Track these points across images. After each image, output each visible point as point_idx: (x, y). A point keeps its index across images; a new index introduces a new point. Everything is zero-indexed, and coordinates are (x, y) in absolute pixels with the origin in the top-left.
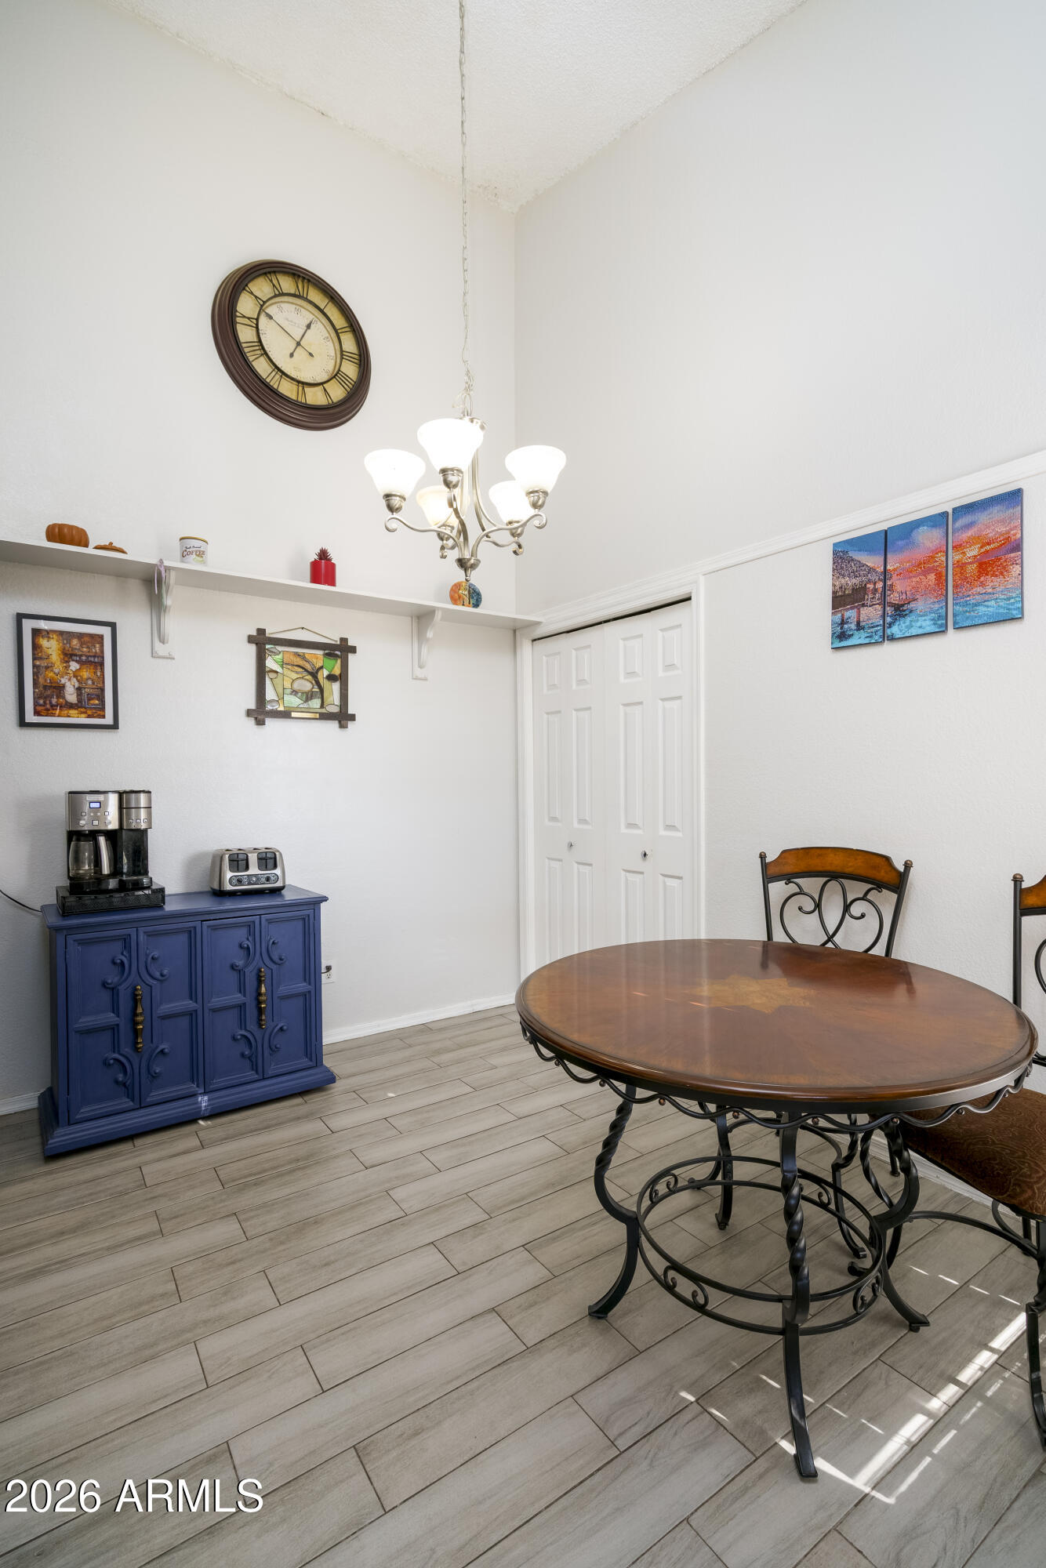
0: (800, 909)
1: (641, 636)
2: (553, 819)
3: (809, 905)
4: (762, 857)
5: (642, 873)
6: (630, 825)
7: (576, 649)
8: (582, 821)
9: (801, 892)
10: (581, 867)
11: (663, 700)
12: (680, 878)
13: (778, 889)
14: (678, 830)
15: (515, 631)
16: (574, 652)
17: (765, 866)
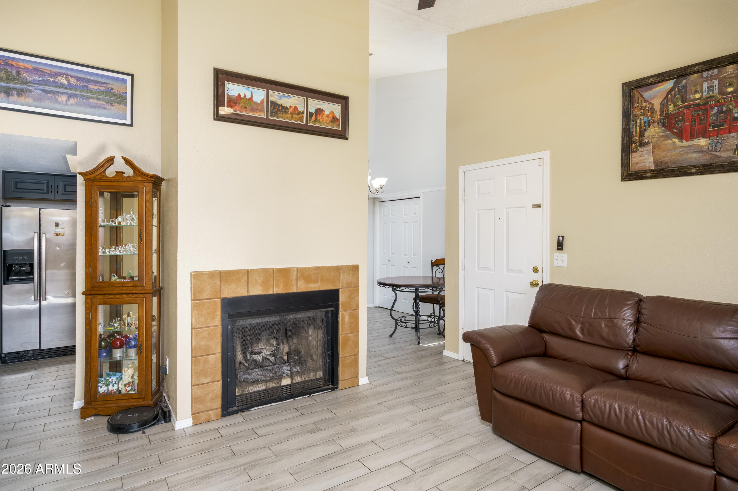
0: (439, 272)
1: (408, 205)
2: (384, 253)
3: (441, 271)
4: (432, 261)
5: (408, 267)
6: (405, 255)
7: (391, 206)
8: (392, 254)
9: (440, 269)
10: (392, 266)
11: (414, 222)
12: (417, 268)
13: (435, 268)
14: (416, 256)
15: (374, 199)
16: (391, 207)
17: (432, 263)
